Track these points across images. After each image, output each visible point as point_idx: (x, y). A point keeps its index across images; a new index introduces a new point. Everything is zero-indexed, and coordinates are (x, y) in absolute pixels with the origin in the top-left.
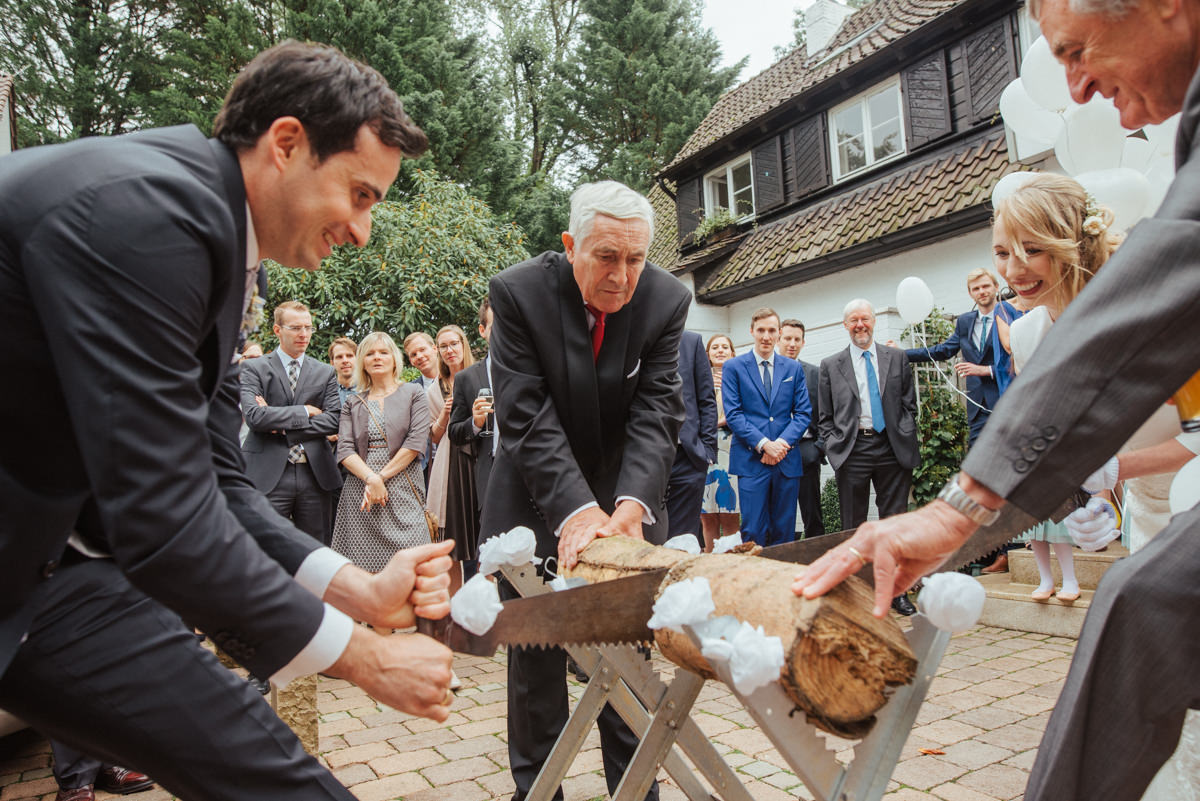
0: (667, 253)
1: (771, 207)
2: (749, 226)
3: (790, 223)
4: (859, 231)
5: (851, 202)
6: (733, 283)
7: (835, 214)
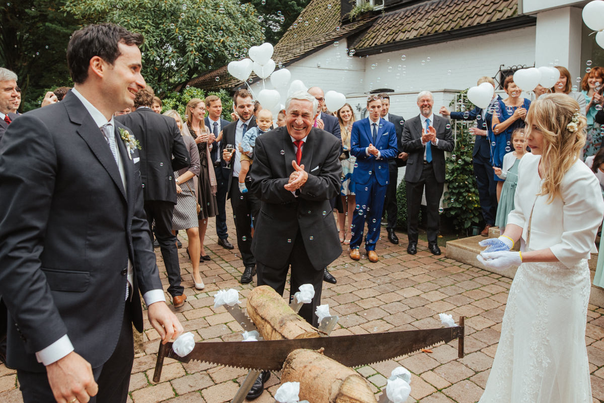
0: (334, 21)
1: (393, 2)
2: (379, 12)
3: (402, 13)
4: (439, 25)
5: (437, 6)
6: (368, 47)
7: (427, 12)
